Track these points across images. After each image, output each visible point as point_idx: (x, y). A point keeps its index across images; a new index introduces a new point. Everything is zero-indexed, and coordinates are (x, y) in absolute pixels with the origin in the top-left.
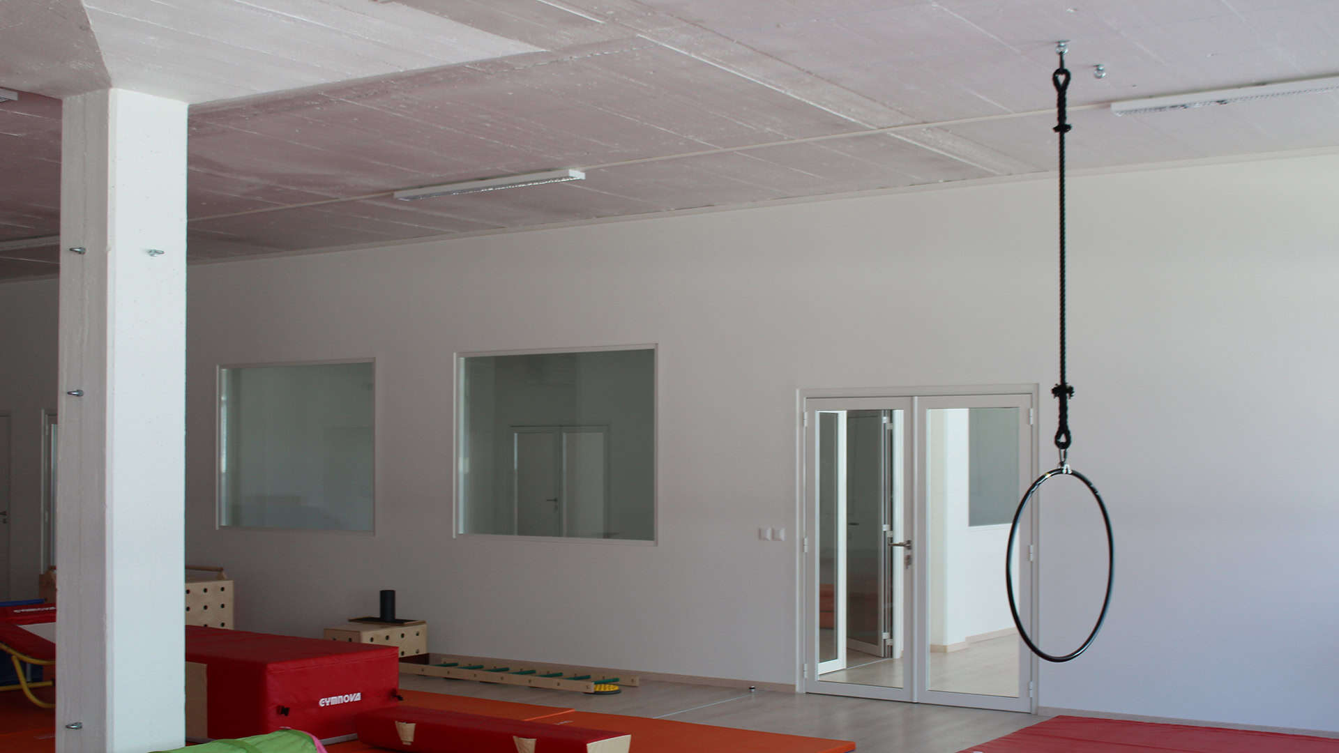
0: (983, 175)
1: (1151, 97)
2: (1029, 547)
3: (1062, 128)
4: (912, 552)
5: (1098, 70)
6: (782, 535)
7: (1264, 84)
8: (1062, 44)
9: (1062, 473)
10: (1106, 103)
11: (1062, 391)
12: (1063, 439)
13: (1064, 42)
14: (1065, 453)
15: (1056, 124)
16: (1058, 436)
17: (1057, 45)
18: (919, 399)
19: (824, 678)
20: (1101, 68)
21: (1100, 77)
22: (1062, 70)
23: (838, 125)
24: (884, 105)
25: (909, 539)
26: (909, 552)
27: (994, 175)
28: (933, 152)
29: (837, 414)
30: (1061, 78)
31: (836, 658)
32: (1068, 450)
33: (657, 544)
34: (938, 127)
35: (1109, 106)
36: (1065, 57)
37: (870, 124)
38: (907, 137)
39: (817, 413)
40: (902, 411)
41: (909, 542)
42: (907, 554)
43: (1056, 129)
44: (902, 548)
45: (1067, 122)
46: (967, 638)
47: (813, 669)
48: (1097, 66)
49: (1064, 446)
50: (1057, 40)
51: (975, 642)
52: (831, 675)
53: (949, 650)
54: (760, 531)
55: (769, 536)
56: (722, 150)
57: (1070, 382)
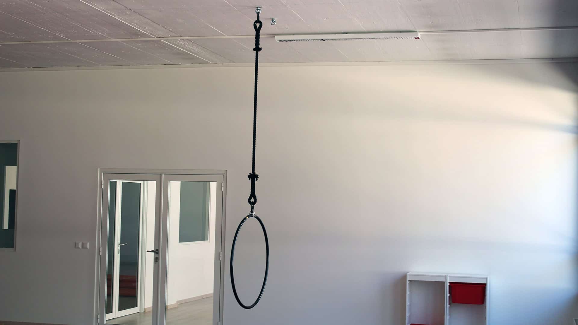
0: (202, 62)
1: (294, 34)
2: (220, 253)
3: (257, 49)
4: (159, 256)
5: (273, 21)
6: (88, 246)
7: (346, 33)
8: (259, 9)
9: (252, 216)
10: (273, 35)
11: (253, 177)
12: (252, 200)
13: (259, 7)
14: (253, 207)
15: (254, 47)
16: (250, 198)
17: (256, 8)
18: (164, 176)
19: (108, 322)
20: (274, 20)
21: (274, 25)
22: (258, 21)
23: (137, 34)
24: (163, 27)
25: (158, 249)
26: (157, 256)
27: (208, 63)
28: (180, 50)
29: (116, 181)
30: (258, 25)
31: (112, 312)
32: (254, 205)
33: (15, 250)
34: (187, 39)
35: (274, 37)
36: (260, 15)
37: (153, 35)
38: (170, 43)
39: (109, 181)
40: (156, 181)
41: (157, 250)
42: (156, 257)
43: (254, 50)
44: (153, 253)
45: (260, 47)
46: (177, 302)
47: (103, 317)
48: (273, 19)
49: (253, 204)
50: (257, 7)
51: (181, 304)
52: (110, 321)
53: (168, 308)
54: (75, 243)
55: (80, 246)
56: (71, 41)
57: (256, 172)
